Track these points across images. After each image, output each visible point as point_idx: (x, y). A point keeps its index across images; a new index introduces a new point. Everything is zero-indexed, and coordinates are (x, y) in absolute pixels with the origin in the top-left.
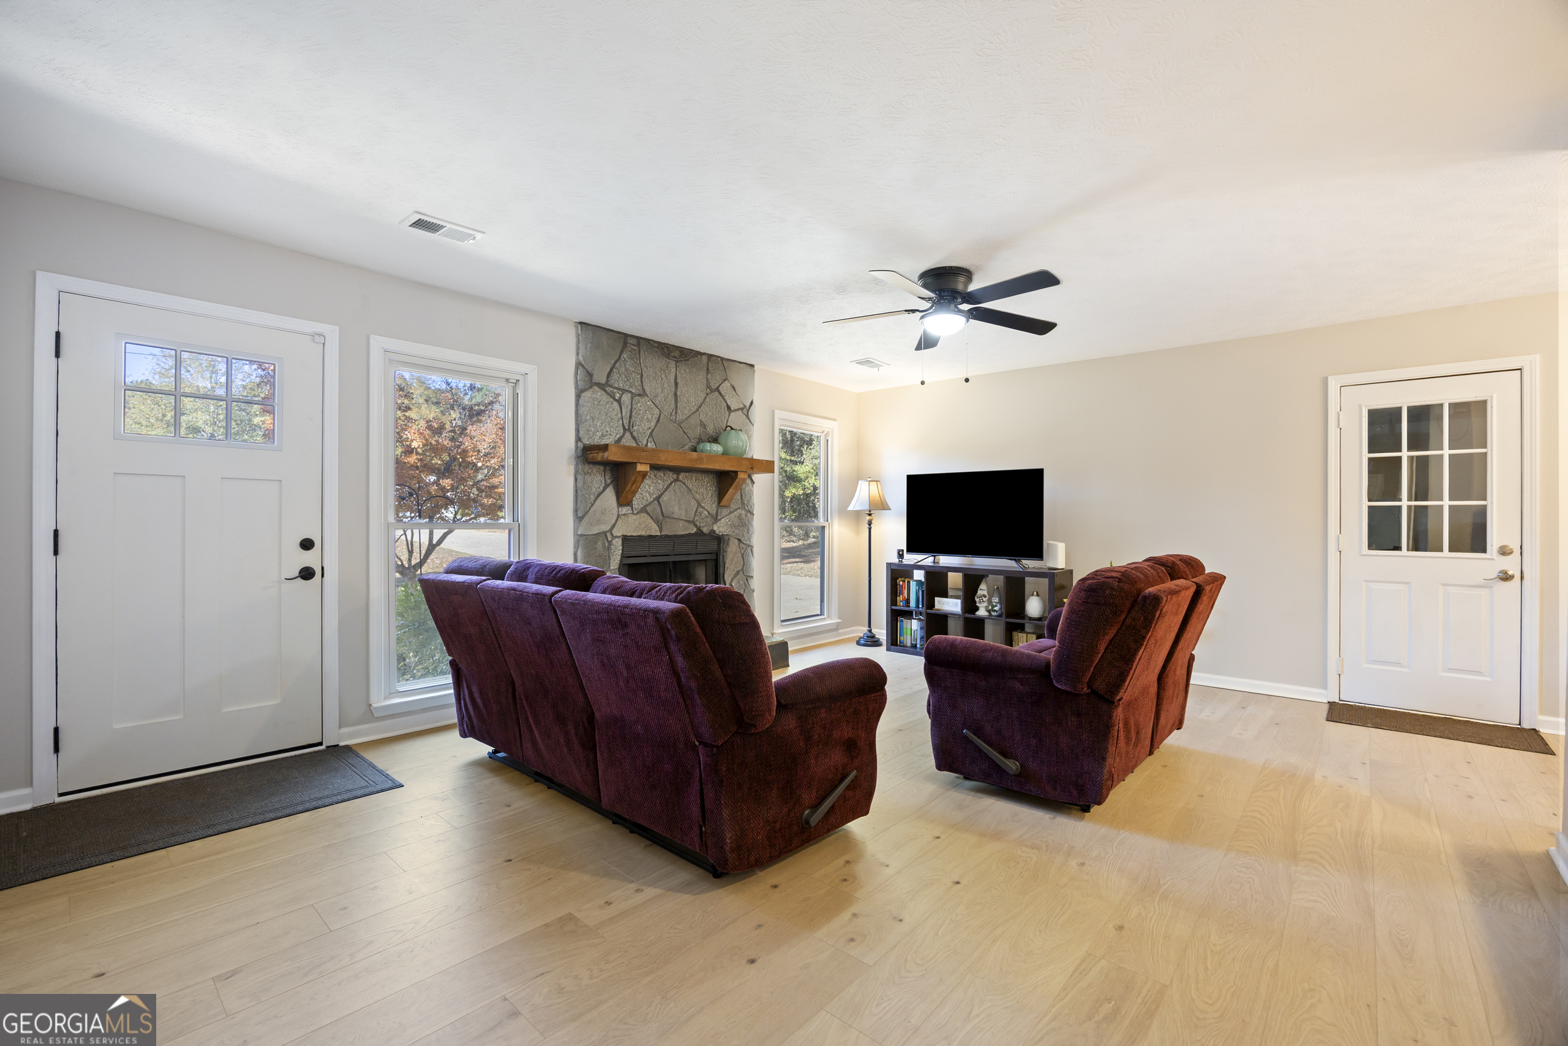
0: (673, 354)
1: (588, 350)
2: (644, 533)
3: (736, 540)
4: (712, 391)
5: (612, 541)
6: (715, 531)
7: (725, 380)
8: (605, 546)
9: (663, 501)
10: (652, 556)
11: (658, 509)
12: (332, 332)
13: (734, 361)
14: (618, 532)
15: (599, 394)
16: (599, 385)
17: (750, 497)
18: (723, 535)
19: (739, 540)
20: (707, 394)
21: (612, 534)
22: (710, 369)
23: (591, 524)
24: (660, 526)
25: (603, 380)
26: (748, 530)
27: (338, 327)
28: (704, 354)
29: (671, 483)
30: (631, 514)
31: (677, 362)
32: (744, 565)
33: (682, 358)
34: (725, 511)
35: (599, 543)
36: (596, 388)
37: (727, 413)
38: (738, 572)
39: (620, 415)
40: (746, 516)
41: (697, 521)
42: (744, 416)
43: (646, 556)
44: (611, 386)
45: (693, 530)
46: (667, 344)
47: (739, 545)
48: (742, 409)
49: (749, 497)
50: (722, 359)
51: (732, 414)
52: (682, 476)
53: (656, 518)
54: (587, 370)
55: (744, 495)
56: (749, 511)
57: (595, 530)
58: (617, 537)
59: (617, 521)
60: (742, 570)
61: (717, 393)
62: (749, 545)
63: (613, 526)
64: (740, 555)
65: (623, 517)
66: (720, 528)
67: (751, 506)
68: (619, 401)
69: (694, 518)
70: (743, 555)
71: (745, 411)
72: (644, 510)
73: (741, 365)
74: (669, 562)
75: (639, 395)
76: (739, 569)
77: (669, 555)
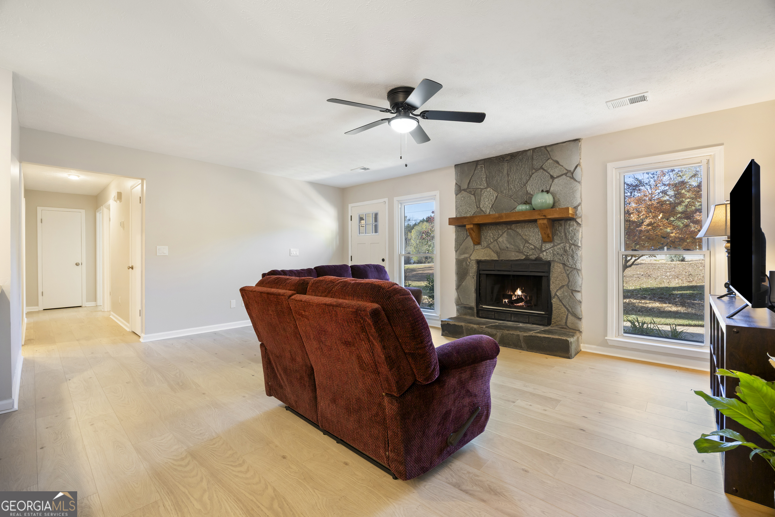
0: (506, 159)
1: (459, 176)
2: (488, 259)
3: (561, 265)
4: (537, 170)
5: (470, 262)
6: (542, 258)
7: (549, 159)
8: (467, 264)
9: (499, 241)
10: (498, 271)
11: (497, 246)
12: (386, 200)
13: (557, 144)
14: (473, 258)
15: (464, 194)
16: (464, 190)
17: (575, 234)
18: (549, 260)
19: (564, 265)
20: (533, 174)
21: (470, 259)
22: (535, 157)
23: (461, 254)
24: (498, 255)
25: (466, 187)
26: (573, 257)
27: (387, 198)
28: (529, 150)
29: (505, 231)
30: (481, 249)
31: (508, 163)
32: (569, 281)
33: (512, 159)
34: (548, 245)
35: (464, 263)
36: (463, 192)
37: (551, 180)
38: (563, 286)
39: (475, 201)
40: (570, 248)
41: (525, 252)
42: (568, 178)
43: (494, 271)
44: (470, 189)
45: (522, 257)
46: (502, 155)
47: (564, 268)
48: (566, 174)
49: (573, 234)
50: (545, 147)
51: (556, 180)
52: (513, 226)
53: (496, 251)
54: (458, 185)
55: (568, 233)
56: (573, 244)
57: (463, 257)
58: (473, 260)
59: (473, 252)
60: (568, 285)
61: (542, 170)
62: (575, 268)
63: (471, 255)
64: (565, 275)
65: (476, 250)
66: (546, 256)
67: (575, 241)
68: (474, 195)
69: (523, 250)
70: (568, 275)
71: (569, 174)
72: (488, 246)
73: (564, 144)
74: (510, 275)
75: (486, 188)
76: (564, 284)
77: (510, 271)
